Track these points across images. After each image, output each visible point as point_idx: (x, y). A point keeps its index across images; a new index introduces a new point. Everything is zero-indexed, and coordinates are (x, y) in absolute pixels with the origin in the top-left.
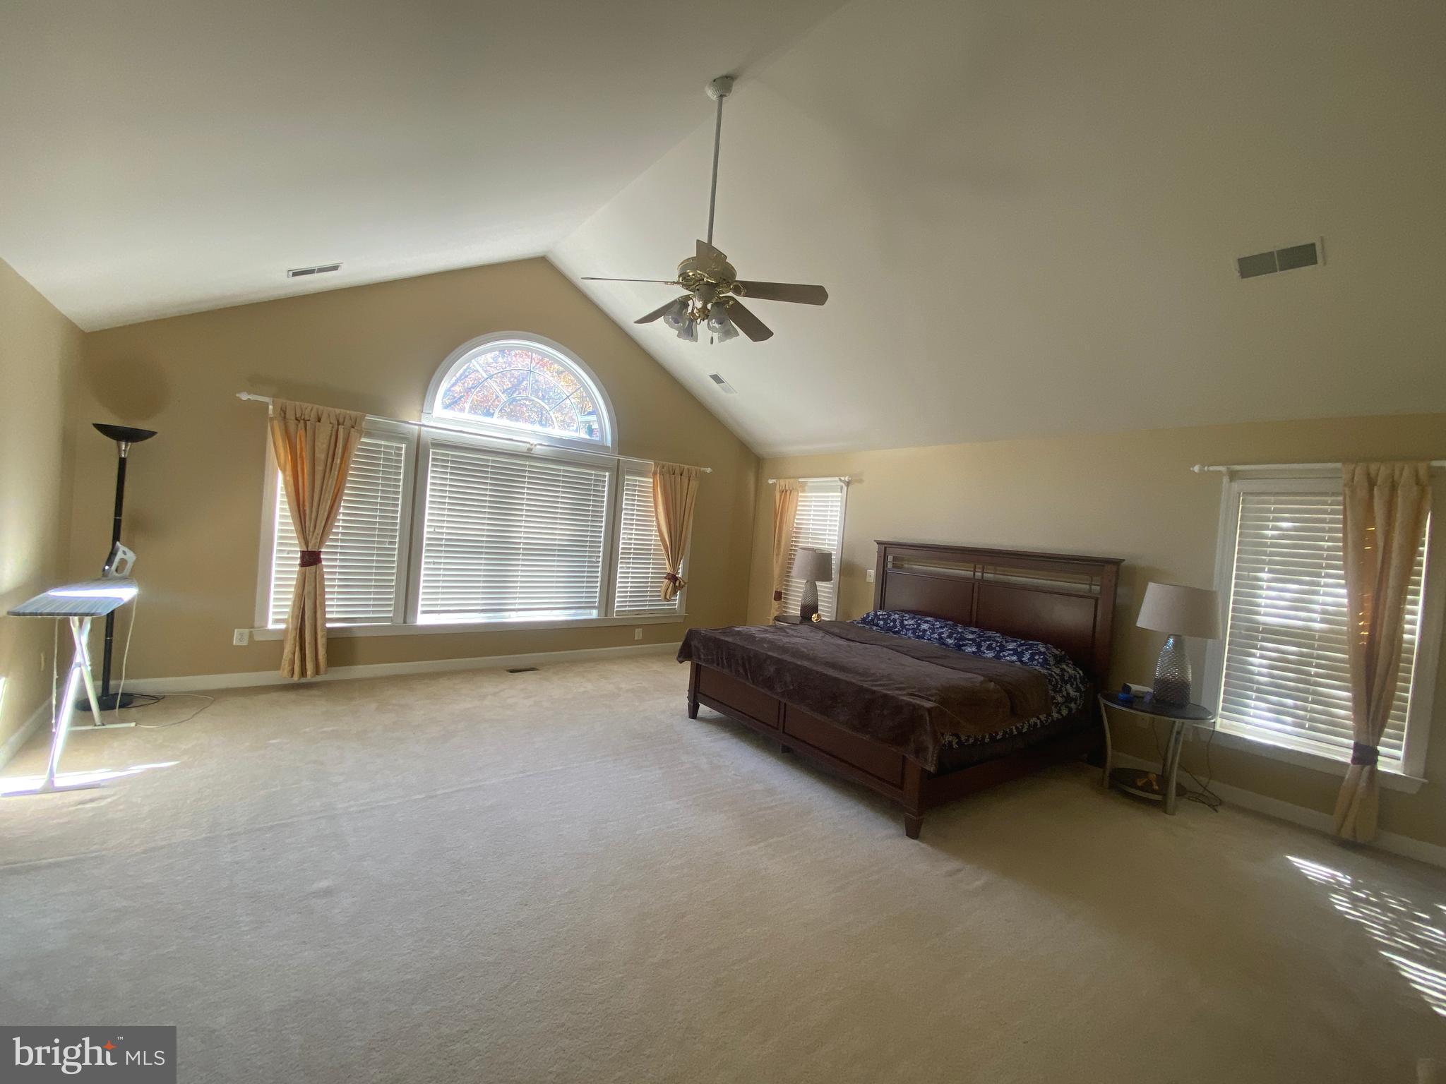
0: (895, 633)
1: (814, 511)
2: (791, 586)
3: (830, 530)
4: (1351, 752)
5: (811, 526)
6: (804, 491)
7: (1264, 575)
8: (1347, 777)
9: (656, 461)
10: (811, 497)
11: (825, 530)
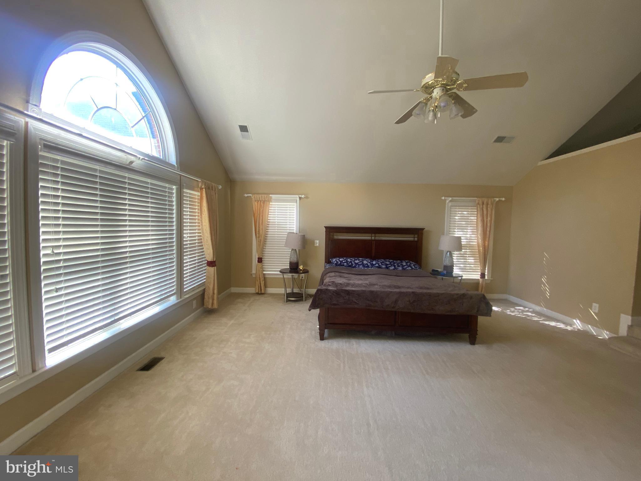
0: (353, 267)
1: (277, 212)
2: (265, 254)
3: (289, 222)
4: (480, 276)
5: (276, 221)
6: (271, 202)
7: (456, 230)
8: (481, 282)
9: (203, 180)
10: (275, 205)
11: (287, 222)
